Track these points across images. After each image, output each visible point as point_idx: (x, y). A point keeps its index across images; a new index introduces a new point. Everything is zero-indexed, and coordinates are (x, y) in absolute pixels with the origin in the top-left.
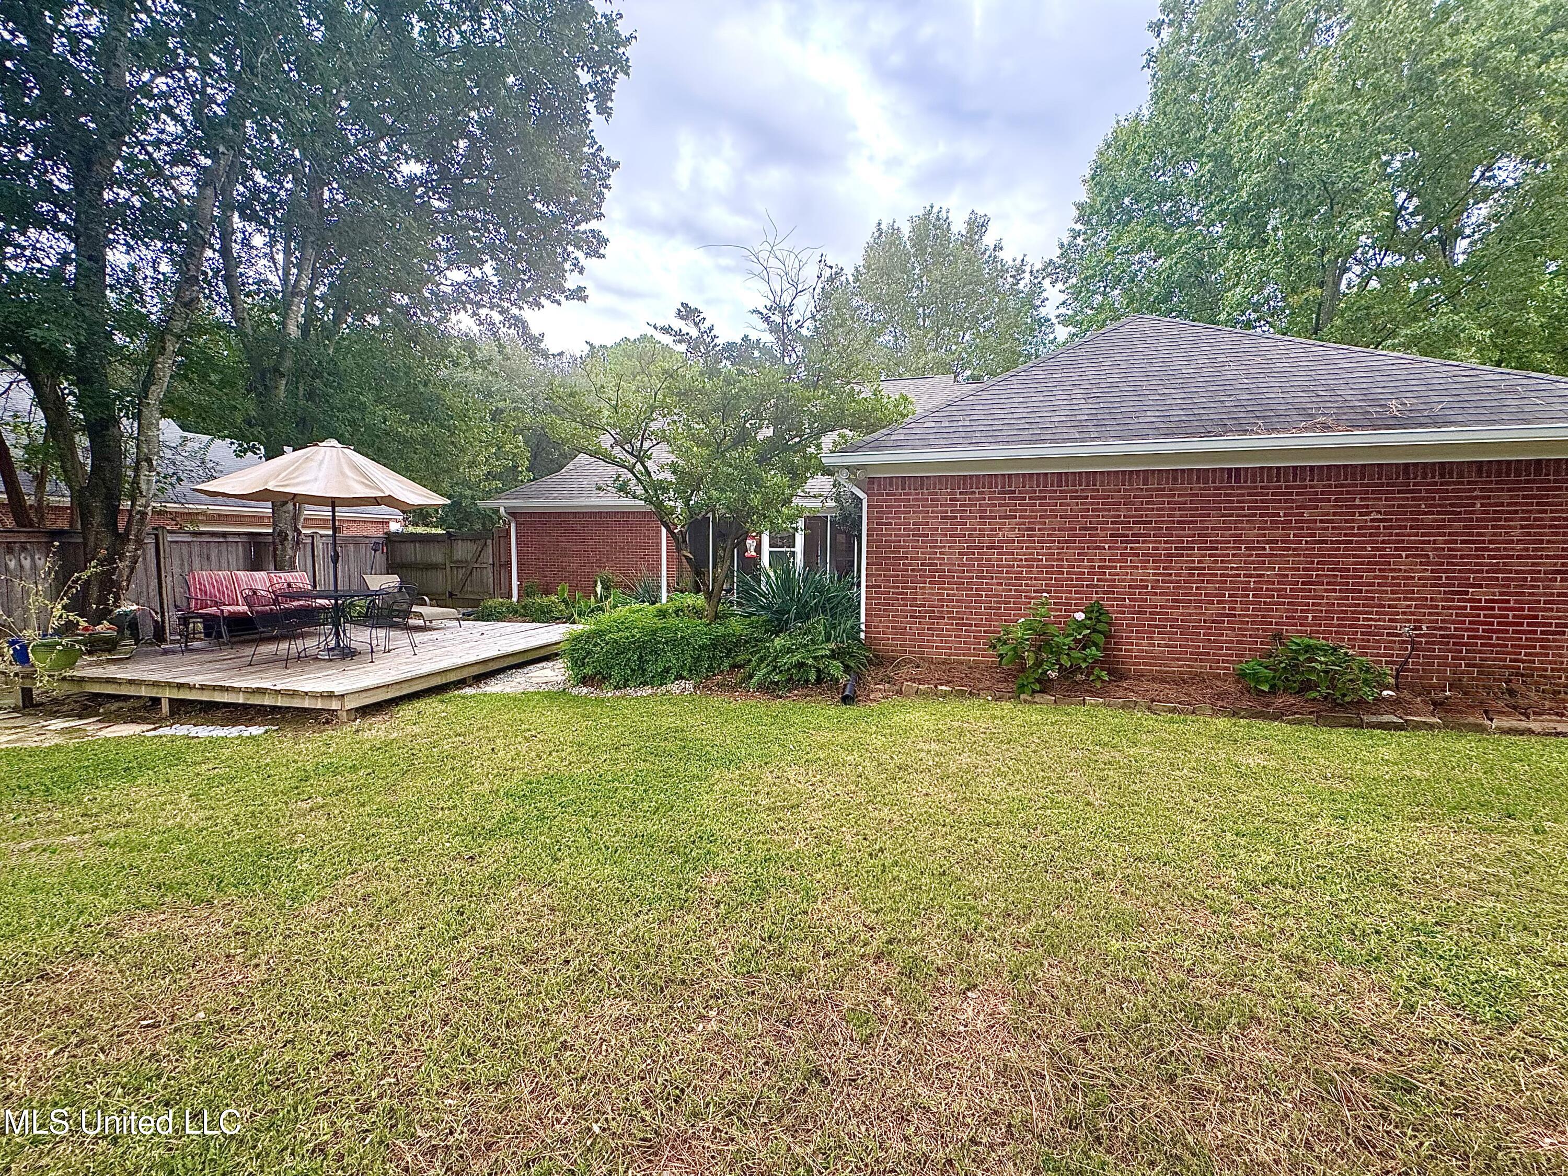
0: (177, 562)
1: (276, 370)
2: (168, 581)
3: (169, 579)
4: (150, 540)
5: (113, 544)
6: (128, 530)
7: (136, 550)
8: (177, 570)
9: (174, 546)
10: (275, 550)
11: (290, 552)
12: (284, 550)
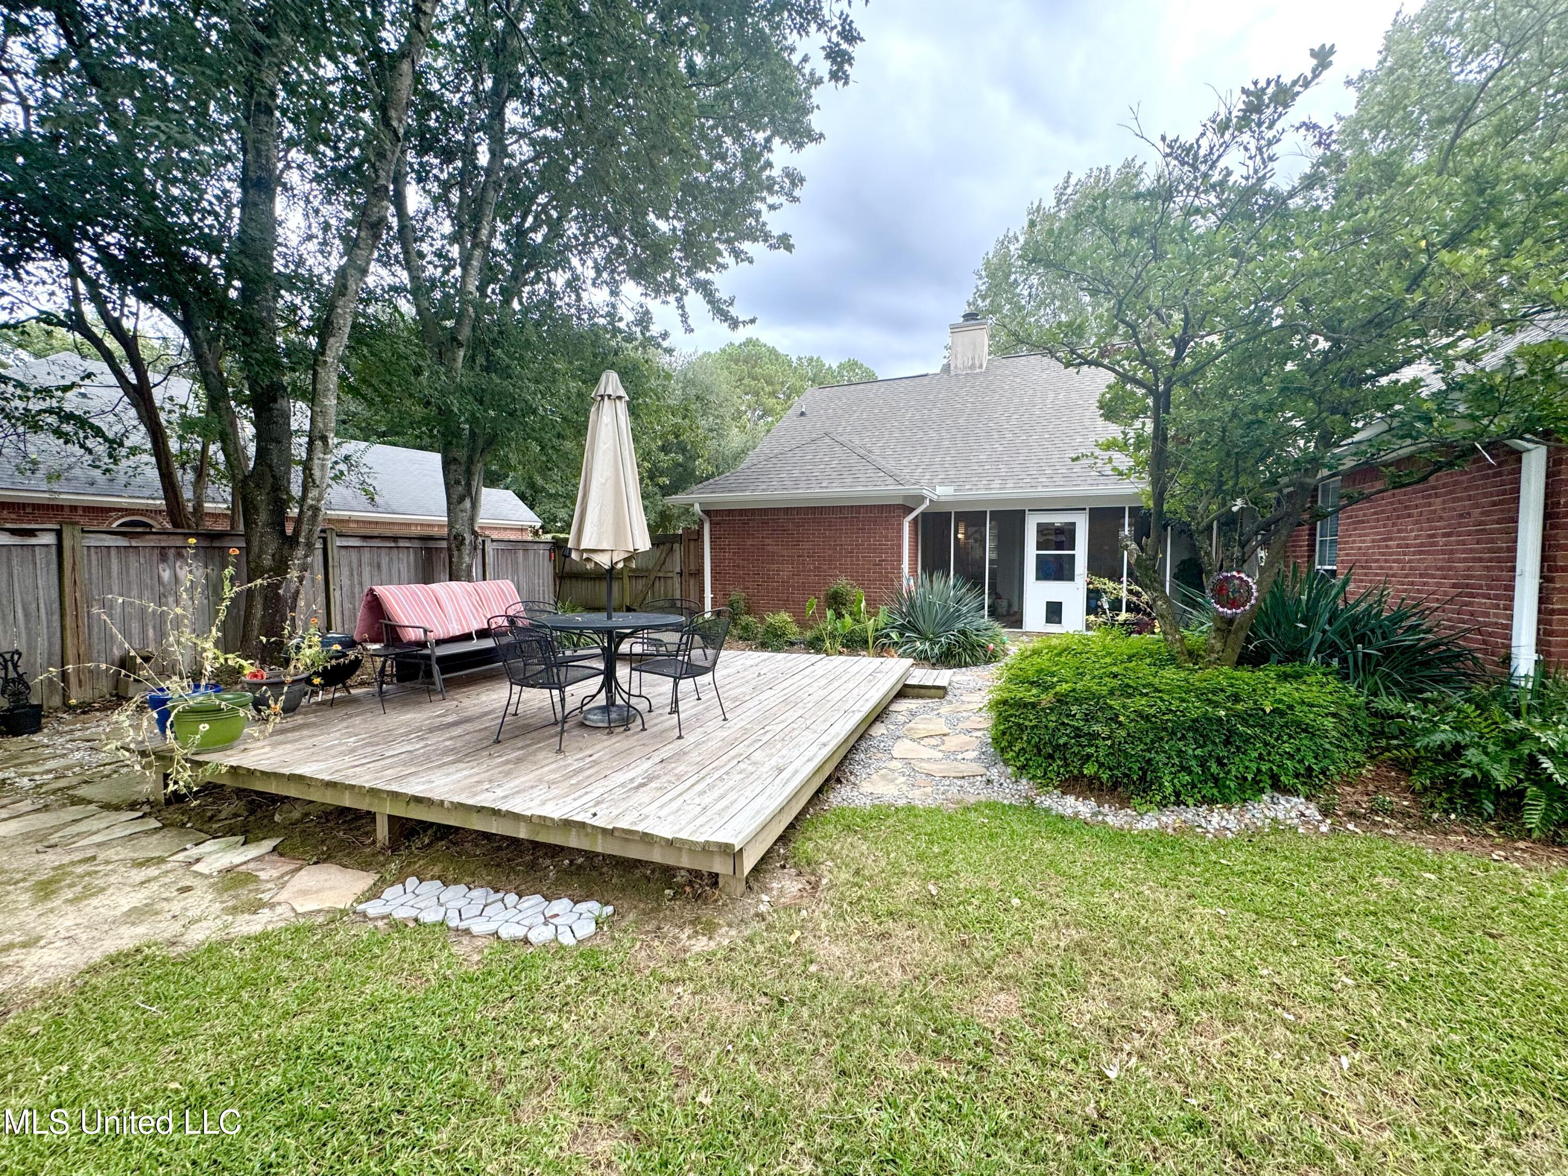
0: (345, 571)
1: (454, 339)
2: (336, 596)
3: (338, 593)
4: (319, 545)
5: (280, 549)
6: (297, 532)
7: (306, 556)
8: (346, 582)
9: (343, 552)
10: (451, 557)
11: (467, 559)
12: (460, 557)
